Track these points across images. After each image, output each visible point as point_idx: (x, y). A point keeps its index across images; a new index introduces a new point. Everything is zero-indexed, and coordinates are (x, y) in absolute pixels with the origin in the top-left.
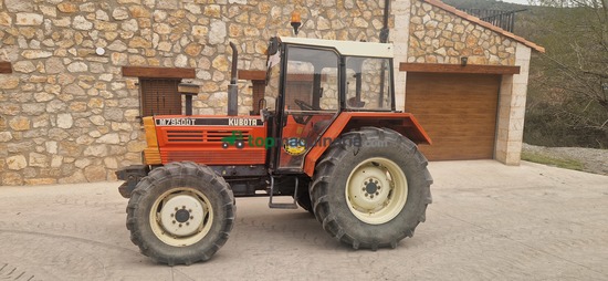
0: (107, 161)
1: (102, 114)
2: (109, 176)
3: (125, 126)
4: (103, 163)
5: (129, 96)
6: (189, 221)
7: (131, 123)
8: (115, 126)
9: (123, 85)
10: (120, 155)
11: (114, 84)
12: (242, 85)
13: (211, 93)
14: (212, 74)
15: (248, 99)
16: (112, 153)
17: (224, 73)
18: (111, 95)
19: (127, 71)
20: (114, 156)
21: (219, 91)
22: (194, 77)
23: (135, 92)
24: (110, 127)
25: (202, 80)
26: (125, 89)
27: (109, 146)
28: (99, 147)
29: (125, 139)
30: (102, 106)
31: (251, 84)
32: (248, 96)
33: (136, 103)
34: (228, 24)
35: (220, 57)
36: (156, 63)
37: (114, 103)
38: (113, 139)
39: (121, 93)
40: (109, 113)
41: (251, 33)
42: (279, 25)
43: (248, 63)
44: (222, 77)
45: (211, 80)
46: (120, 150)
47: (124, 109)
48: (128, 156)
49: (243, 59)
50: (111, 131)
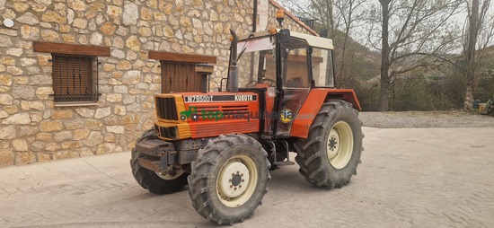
0: (15, 143)
1: (10, 92)
2: (18, 160)
3: (37, 105)
4: (11, 145)
5: (41, 72)
6: (241, 183)
7: (43, 101)
8: (24, 105)
9: (34, 61)
10: (31, 136)
11: (24, 59)
12: (152, 64)
13: (125, 71)
14: (126, 53)
15: (157, 77)
16: (21, 134)
17: (136, 52)
18: (21, 72)
19: (39, 46)
20: (24, 137)
21: (132, 69)
22: (109, 56)
23: (49, 69)
24: (20, 106)
25: (117, 58)
26: (37, 65)
27: (18, 126)
28: (6, 129)
29: (35, 118)
30: (10, 84)
31: (159, 64)
32: (157, 74)
33: (50, 80)
34: (139, 7)
35: (132, 38)
36: (70, 39)
37: (24, 80)
38: (23, 119)
39: (32, 69)
40: (19, 91)
41: (160, 18)
42: (182, 13)
43: (157, 44)
44: (134, 56)
45: (125, 59)
46: (30, 131)
47: (36, 86)
48: (40, 136)
49: (153, 41)
50: (20, 110)
